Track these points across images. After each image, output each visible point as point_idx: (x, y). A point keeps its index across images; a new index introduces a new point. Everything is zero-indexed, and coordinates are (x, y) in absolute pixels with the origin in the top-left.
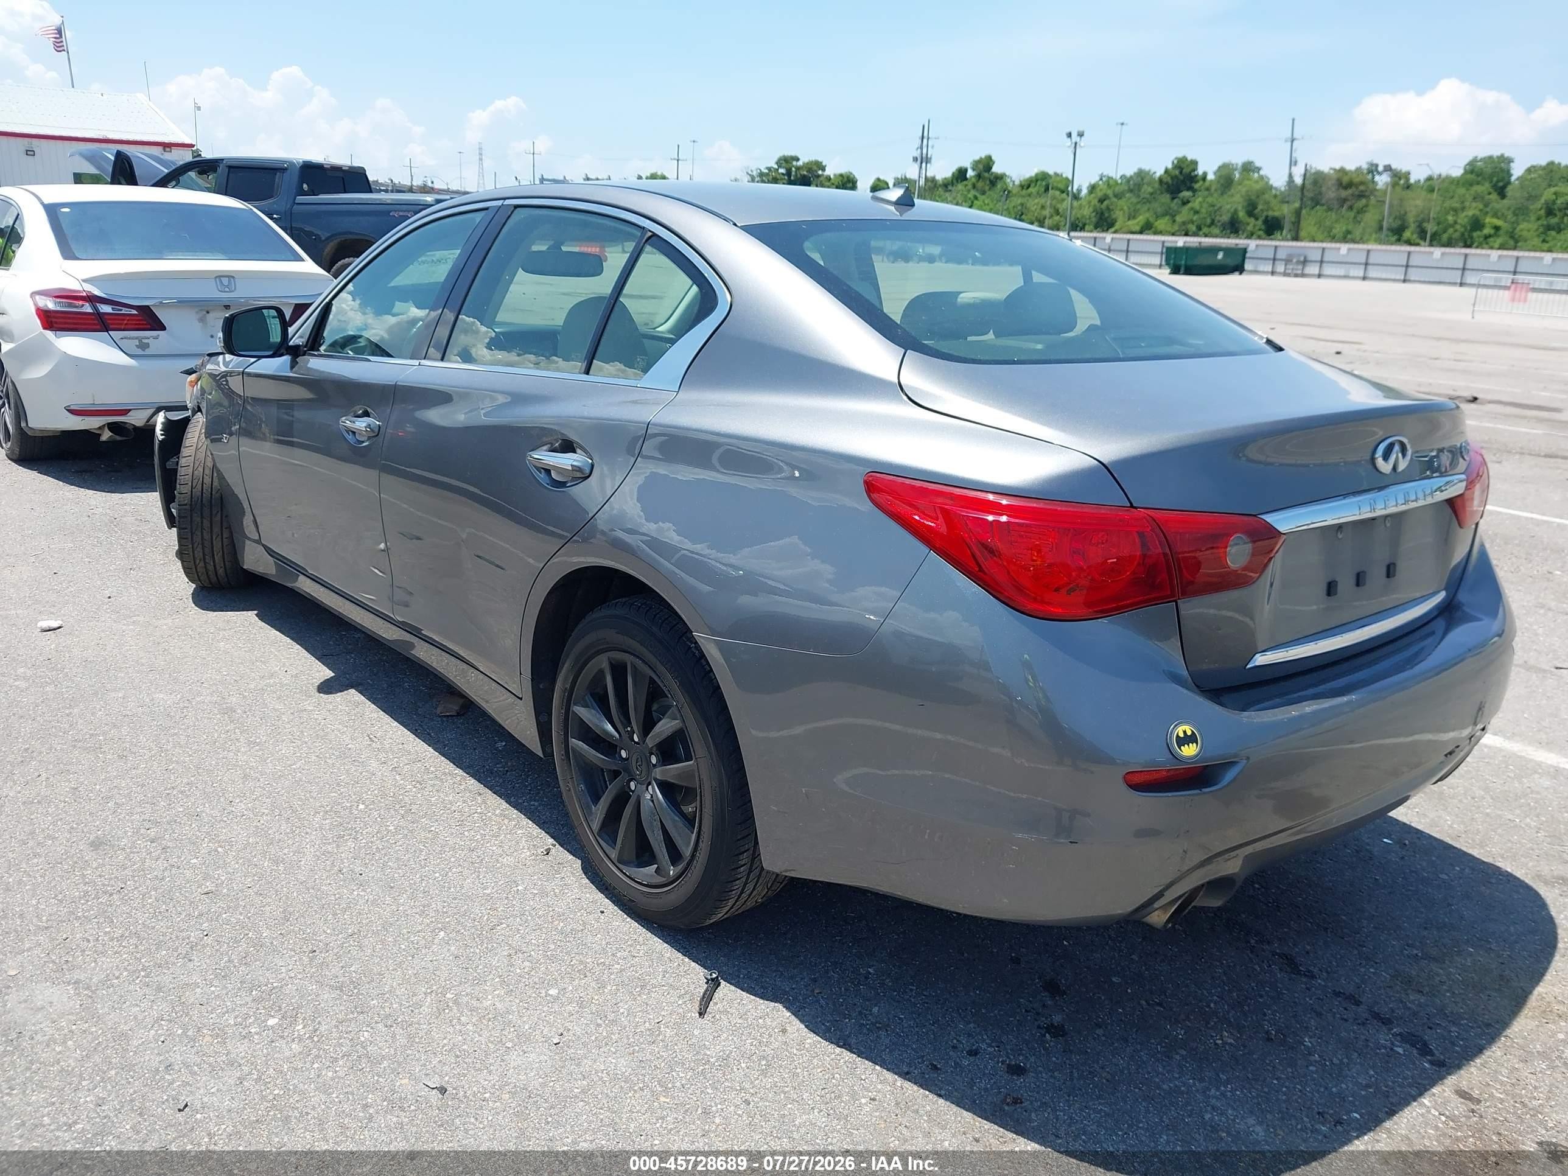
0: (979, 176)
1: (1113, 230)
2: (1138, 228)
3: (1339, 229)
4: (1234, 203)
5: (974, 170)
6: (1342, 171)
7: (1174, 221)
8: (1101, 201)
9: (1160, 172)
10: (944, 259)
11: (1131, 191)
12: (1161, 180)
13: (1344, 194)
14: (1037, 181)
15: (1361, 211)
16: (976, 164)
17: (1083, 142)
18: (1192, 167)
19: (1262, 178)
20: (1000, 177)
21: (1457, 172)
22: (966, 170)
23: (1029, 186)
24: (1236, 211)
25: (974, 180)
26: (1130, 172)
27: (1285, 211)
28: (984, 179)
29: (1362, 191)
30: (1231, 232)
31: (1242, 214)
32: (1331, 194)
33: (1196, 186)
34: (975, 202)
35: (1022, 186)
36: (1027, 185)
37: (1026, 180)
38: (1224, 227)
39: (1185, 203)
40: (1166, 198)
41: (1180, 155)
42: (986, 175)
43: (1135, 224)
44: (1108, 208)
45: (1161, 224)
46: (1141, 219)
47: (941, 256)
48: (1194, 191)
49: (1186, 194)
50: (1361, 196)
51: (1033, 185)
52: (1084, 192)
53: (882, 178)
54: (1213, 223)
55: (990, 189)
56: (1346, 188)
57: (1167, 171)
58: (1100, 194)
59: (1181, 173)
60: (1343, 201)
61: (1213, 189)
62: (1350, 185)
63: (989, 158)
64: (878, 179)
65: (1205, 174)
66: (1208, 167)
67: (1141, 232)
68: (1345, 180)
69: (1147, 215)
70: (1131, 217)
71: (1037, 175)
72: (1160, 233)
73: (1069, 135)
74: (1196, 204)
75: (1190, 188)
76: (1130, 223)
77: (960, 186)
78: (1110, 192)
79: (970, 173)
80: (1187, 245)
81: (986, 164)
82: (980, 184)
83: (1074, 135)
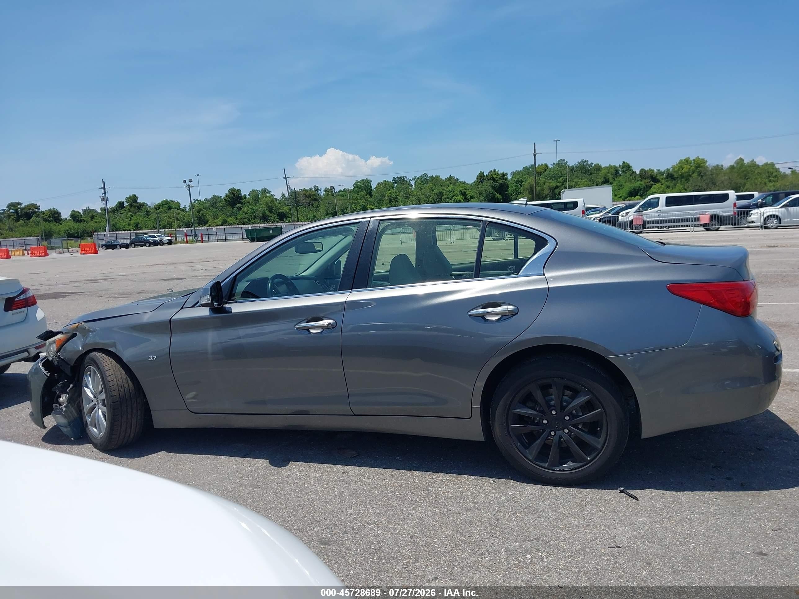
0: (131, 205)
1: (208, 225)
2: (220, 223)
3: (310, 215)
4: (261, 208)
5: (128, 203)
6: (305, 190)
7: (237, 218)
8: (199, 212)
9: (223, 196)
10: (133, 245)
11: (212, 206)
12: (225, 200)
13: (308, 200)
14: (163, 205)
15: (318, 206)
16: (128, 199)
17: (192, 184)
18: (239, 193)
19: (272, 195)
20: (143, 205)
21: (350, 187)
22: (123, 203)
23: (159, 208)
24: (264, 212)
25: (128, 207)
26: (209, 197)
27: (285, 209)
28: (134, 206)
29: (315, 198)
30: (265, 221)
31: (267, 213)
32: (303, 200)
33: (243, 201)
34: (132, 218)
35: (156, 208)
36: (158, 207)
37: (157, 205)
38: (260, 219)
39: (240, 209)
40: (230, 208)
41: (231, 188)
42: (135, 204)
43: (219, 220)
44: (202, 214)
45: (231, 220)
46: (220, 219)
47: (131, 244)
48: (242, 204)
49: (239, 205)
50: (315, 200)
51: (161, 207)
52: (188, 208)
53: (76, 210)
54: (255, 217)
55: (138, 211)
56: (308, 198)
57: (227, 195)
58: (197, 209)
59: (234, 195)
60: (309, 203)
61: (250, 202)
62: (309, 196)
63: (135, 195)
64: (74, 211)
65: (245, 195)
66: (245, 192)
67: (222, 225)
68: (307, 194)
69: (223, 216)
70: (215, 218)
71: (162, 202)
72: (231, 224)
73: (185, 182)
74: (245, 209)
75: (240, 203)
76: (215, 221)
77: (122, 211)
78: (201, 207)
79: (126, 204)
80: (253, 228)
81: (133, 200)
82: (132, 209)
83: (187, 182)
